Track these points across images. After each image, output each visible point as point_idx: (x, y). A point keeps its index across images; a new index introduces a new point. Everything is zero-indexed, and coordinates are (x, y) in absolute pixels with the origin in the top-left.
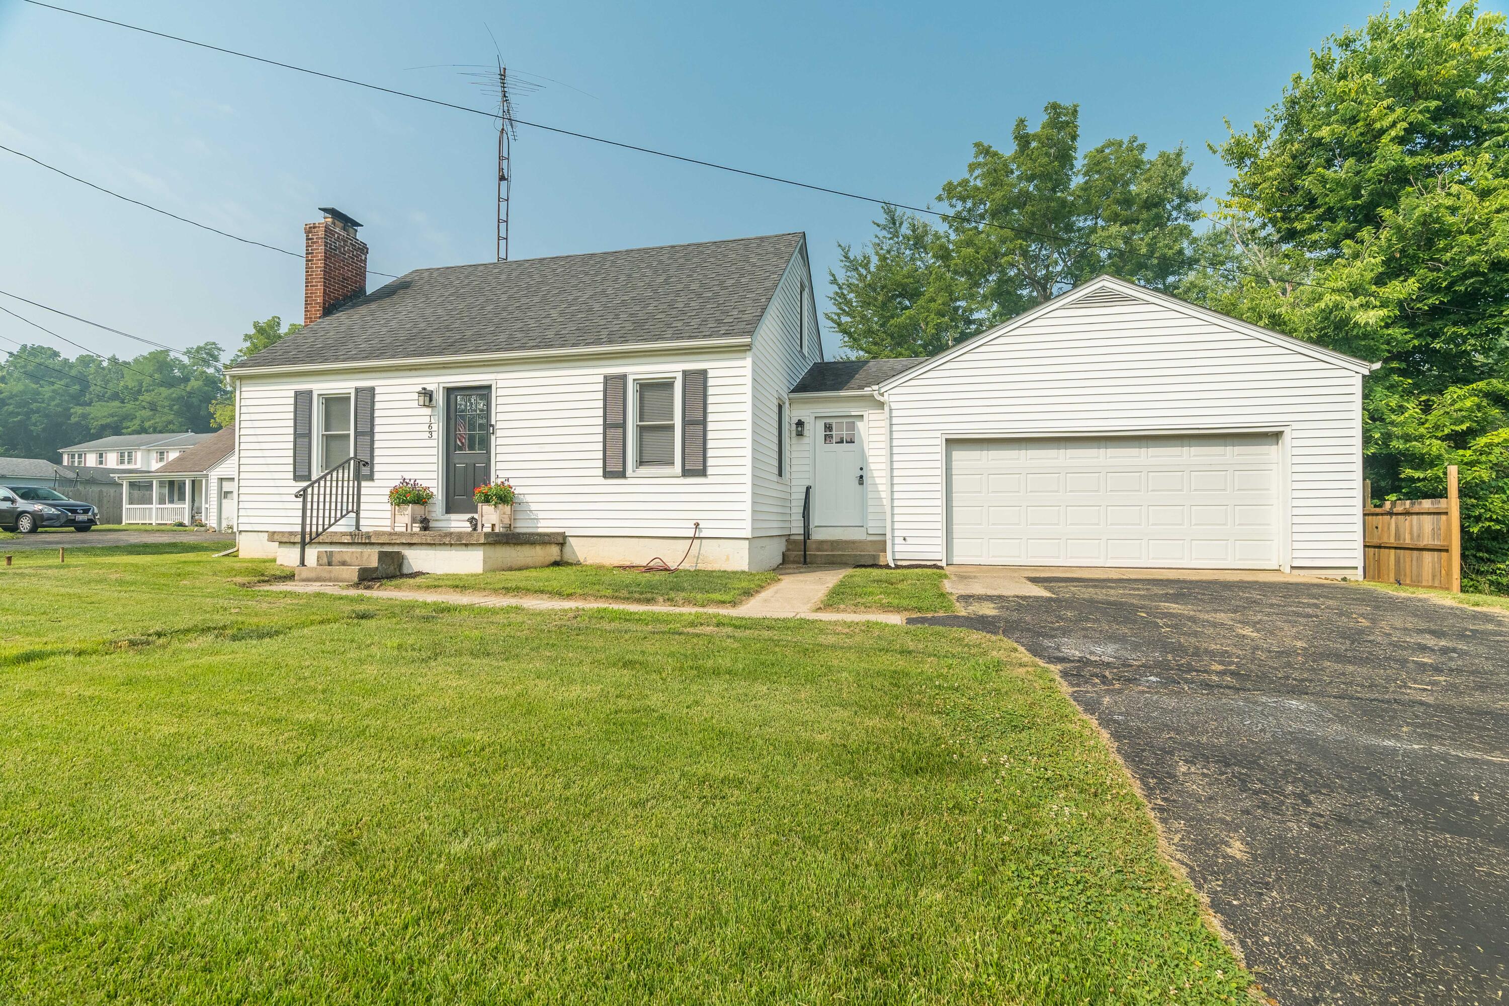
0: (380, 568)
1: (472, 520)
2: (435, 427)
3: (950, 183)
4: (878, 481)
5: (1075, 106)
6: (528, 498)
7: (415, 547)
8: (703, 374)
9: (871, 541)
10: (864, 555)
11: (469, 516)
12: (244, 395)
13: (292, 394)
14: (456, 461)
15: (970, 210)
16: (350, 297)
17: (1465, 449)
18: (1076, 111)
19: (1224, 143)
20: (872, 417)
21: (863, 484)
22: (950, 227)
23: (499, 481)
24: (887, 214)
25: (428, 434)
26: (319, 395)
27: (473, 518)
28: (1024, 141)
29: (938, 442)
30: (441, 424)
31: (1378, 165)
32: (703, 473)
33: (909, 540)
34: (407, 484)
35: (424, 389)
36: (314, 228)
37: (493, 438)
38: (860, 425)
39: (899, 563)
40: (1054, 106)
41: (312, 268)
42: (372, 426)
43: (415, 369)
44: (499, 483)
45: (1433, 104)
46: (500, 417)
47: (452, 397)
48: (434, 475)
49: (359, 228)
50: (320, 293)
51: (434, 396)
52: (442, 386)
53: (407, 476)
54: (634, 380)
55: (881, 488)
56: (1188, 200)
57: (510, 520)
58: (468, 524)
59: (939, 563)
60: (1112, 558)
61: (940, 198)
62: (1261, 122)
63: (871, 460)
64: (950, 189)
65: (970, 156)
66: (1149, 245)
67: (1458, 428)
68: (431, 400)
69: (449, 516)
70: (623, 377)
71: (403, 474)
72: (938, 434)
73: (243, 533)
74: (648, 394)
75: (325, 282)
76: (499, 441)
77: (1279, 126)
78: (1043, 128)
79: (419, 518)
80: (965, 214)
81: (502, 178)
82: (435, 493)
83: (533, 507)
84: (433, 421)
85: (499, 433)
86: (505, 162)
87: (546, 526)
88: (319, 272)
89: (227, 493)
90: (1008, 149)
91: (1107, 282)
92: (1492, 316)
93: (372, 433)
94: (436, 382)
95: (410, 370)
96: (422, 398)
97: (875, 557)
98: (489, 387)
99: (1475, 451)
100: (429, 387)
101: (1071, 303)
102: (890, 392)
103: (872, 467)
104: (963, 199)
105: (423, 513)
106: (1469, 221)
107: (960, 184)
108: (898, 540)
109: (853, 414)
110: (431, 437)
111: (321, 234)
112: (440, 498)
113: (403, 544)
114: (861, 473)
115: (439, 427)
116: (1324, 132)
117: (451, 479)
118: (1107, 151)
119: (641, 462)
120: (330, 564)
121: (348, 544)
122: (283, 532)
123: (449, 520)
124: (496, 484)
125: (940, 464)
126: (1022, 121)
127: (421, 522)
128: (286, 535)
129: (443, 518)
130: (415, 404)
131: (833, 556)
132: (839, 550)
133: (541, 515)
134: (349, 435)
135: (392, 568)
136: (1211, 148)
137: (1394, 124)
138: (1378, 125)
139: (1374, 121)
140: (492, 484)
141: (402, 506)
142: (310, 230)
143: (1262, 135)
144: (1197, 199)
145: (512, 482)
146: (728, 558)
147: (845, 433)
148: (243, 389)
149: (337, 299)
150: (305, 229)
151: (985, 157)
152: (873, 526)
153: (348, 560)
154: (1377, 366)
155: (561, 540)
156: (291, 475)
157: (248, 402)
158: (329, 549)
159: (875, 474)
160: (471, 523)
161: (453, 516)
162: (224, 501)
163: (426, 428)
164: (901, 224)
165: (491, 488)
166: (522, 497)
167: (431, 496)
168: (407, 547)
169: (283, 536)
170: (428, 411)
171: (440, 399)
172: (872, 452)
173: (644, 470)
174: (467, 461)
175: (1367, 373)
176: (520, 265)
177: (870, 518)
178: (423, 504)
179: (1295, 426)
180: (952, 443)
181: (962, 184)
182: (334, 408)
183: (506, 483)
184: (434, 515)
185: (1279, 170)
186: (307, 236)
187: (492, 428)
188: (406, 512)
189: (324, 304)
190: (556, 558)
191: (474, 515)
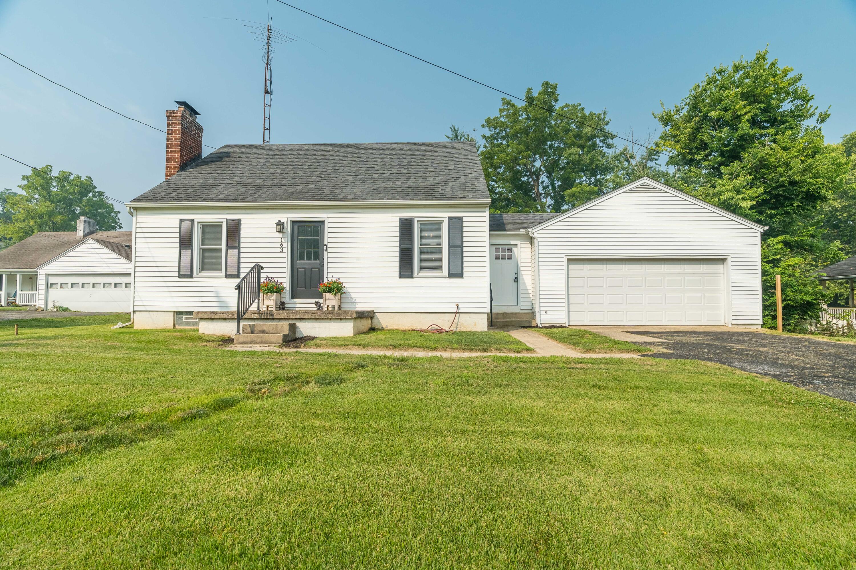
0: (290, 334)
1: (317, 303)
2: (285, 245)
3: (489, 118)
4: (526, 280)
5: (556, 84)
6: (349, 290)
7: (304, 320)
8: (460, 219)
9: (524, 313)
10: (524, 321)
11: (314, 301)
12: (139, 220)
13: (178, 221)
14: (298, 267)
15: (497, 134)
16: (194, 160)
17: (778, 267)
18: (556, 87)
19: (659, 113)
20: (522, 245)
21: (517, 282)
22: (486, 142)
23: (331, 279)
24: (453, 132)
25: (280, 250)
26: (198, 222)
27: (318, 302)
28: (530, 100)
29: (563, 260)
30: (289, 243)
31: (740, 132)
32: (461, 276)
33: (548, 313)
34: (271, 280)
35: (280, 221)
36: (173, 113)
37: (326, 253)
38: (514, 249)
39: (543, 325)
40: (547, 84)
41: (171, 139)
42: (239, 243)
43: (271, 209)
44: (334, 280)
45: (763, 106)
46: (330, 240)
47: (296, 227)
48: (285, 275)
49: (198, 116)
51: (285, 226)
52: (290, 219)
53: (270, 275)
54: (418, 221)
55: (527, 284)
56: (608, 138)
58: (314, 306)
59: (564, 325)
60: (649, 321)
61: (483, 126)
62: (679, 106)
63: (522, 269)
64: (489, 121)
65: (500, 105)
66: (590, 159)
67: (775, 257)
68: (283, 228)
69: (294, 300)
70: (411, 220)
72: (563, 256)
73: (137, 312)
74: (425, 230)
75: (181, 149)
76: (330, 255)
77: (687, 108)
78: (540, 94)
79: (279, 302)
80: (495, 135)
81: (267, 92)
82: (286, 286)
83: (353, 295)
84: (283, 241)
85: (329, 250)
86: (269, 83)
87: (362, 306)
88: (177, 142)
89: (52, 284)
90: (521, 104)
91: (646, 181)
92: (787, 206)
93: (239, 248)
94: (287, 217)
95: (267, 209)
96: (278, 227)
97: (530, 322)
98: (323, 222)
99: (782, 268)
100: (283, 220)
101: (630, 190)
102: (538, 232)
103: (523, 272)
104: (495, 128)
105: (280, 298)
106: (779, 162)
107: (494, 120)
108: (543, 313)
109: (512, 243)
110: (282, 252)
111: (179, 117)
112: (288, 289)
113: (297, 319)
114: (516, 276)
115: (287, 245)
116: (712, 114)
117: (295, 278)
118: (565, 109)
119: (421, 269)
120: (252, 332)
121: (257, 319)
122: (205, 312)
123: (295, 303)
124: (329, 282)
125: (565, 272)
126: (530, 89)
127: (281, 305)
128: (208, 314)
129: (291, 301)
130: (274, 230)
131: (507, 321)
132: (507, 318)
133: (358, 300)
134: (221, 249)
135: (293, 334)
136: (654, 115)
137: (746, 114)
138: (739, 113)
139: (737, 111)
140: (326, 281)
141: (269, 295)
142: (170, 115)
143: (678, 111)
144: (613, 137)
145: (341, 280)
146: (475, 324)
147: (506, 254)
148: (138, 216)
149: (188, 160)
150: (167, 114)
151: (507, 106)
152: (525, 305)
153: (266, 329)
154: (767, 228)
155: (369, 315)
156: (177, 274)
157: (143, 225)
158: (251, 323)
159: (524, 276)
160: (316, 305)
161: (298, 301)
162: (50, 290)
163: (278, 245)
164: (461, 138)
165: (325, 283)
166: (346, 288)
167: (283, 288)
168: (298, 321)
169: (205, 314)
170: (280, 235)
171: (288, 227)
172: (522, 265)
173: (423, 274)
174: (306, 267)
175: (762, 231)
176: (302, 147)
177: (521, 300)
178: (280, 293)
179: (732, 255)
180: (571, 261)
181: (496, 119)
182: (208, 231)
184: (285, 299)
185: (689, 130)
186: (168, 118)
187: (325, 247)
188: (272, 298)
189: (180, 163)
190: (370, 326)
191: (321, 301)
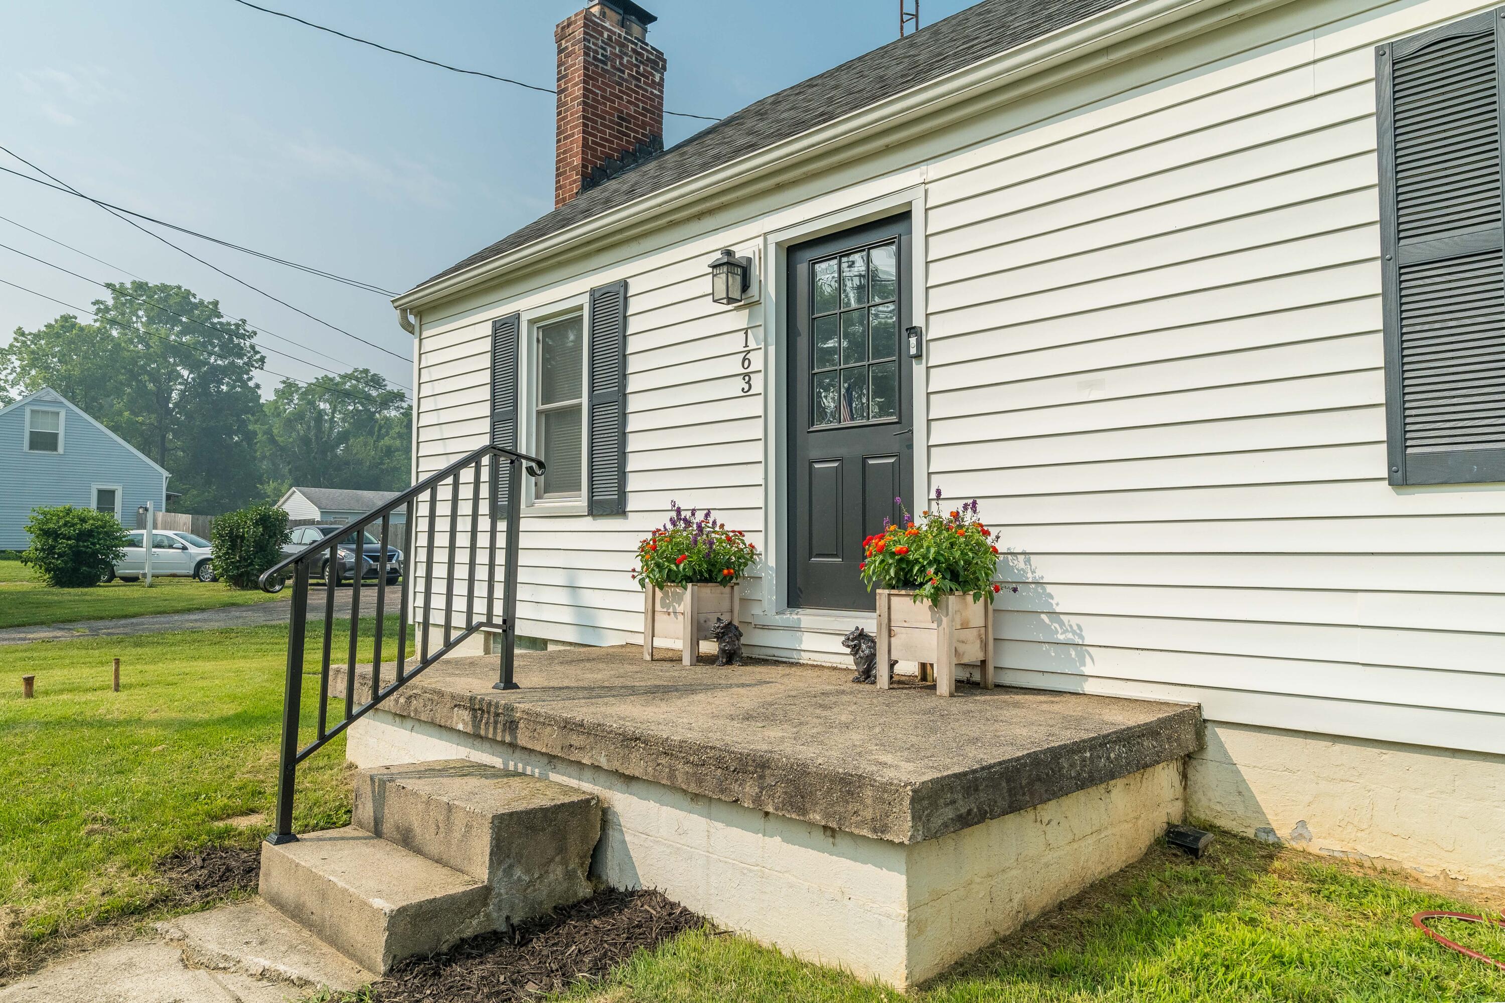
0: (501, 889)
2: (757, 361)
6: (1044, 570)
7: (638, 787)
12: (428, 345)
13: (487, 329)
14: (814, 454)
16: (633, 154)
23: (945, 511)
25: (741, 383)
26: (532, 322)
30: (772, 349)
34: (688, 523)
35: (727, 254)
36: (570, 25)
37: (918, 370)
41: (566, 103)
44: (946, 515)
46: (938, 300)
47: (802, 269)
48: (756, 498)
49: (652, 26)
50: (577, 148)
51: (755, 270)
52: (773, 239)
53: (686, 502)
57: (984, 646)
68: (745, 287)
69: (795, 614)
71: (675, 496)
75: (585, 125)
76: (940, 381)
79: (713, 624)
82: (760, 548)
84: (752, 345)
85: (937, 354)
88: (576, 108)
93: (622, 397)
94: (760, 232)
96: (721, 281)
98: (904, 215)
100: (741, 252)
105: (726, 605)
110: (747, 391)
111: (579, 34)
112: (772, 562)
113: (602, 770)
115: (766, 359)
117: (802, 507)
123: (796, 629)
124: (938, 524)
127: (719, 637)
129: (779, 620)
133: (1092, 633)
134: (577, 410)
135: (557, 872)
140: (920, 522)
141: (673, 589)
142: (562, 29)
145: (986, 515)
148: (425, 334)
149: (610, 157)
150: (554, 30)
153: (415, 827)
155: (1190, 742)
160: (855, 650)
161: (807, 617)
163: (734, 366)
165: (917, 537)
166: (1020, 562)
167: (748, 556)
168: (615, 782)
170: (740, 319)
171: (769, 276)
174: (844, 451)
178: (725, 582)
182: (558, 351)
183: (968, 518)
184: (757, 610)
186: (558, 43)
187: (913, 340)
188: (680, 609)
189: (584, 166)
190: (1173, 811)
191: (869, 623)
